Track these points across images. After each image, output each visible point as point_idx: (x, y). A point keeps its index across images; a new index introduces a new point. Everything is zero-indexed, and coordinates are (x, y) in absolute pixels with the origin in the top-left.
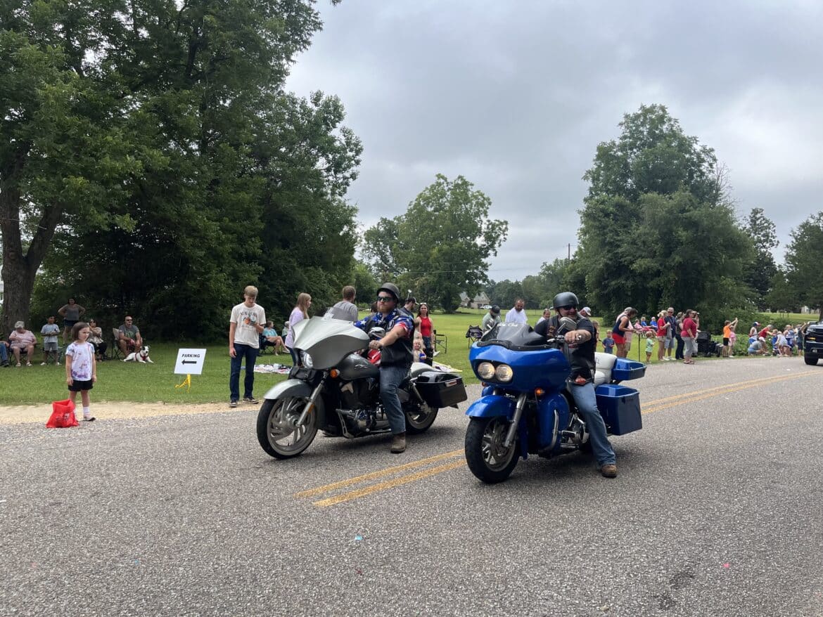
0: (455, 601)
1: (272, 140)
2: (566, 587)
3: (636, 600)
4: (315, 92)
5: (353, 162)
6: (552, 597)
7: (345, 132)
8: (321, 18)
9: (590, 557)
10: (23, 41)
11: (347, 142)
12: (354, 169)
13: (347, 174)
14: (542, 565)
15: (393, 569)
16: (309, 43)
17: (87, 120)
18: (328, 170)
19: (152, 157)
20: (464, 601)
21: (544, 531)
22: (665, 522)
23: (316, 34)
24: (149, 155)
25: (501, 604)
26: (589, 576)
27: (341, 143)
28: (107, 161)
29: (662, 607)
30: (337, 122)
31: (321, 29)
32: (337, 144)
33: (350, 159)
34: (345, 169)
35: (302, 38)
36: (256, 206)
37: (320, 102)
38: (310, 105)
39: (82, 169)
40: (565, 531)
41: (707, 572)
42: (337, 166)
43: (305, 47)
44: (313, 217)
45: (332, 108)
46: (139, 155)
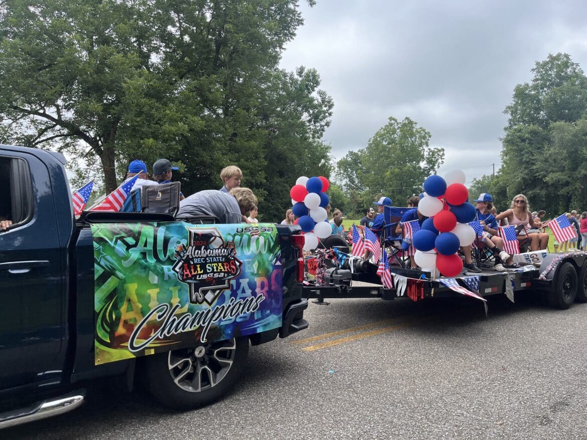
0: (395, 413)
1: (271, 103)
2: (473, 409)
3: (524, 419)
4: (299, 67)
5: (327, 114)
6: (463, 414)
7: (321, 93)
8: (303, 16)
9: (493, 390)
10: (113, 52)
11: (322, 101)
12: (328, 119)
13: (323, 123)
14: (457, 394)
15: (354, 391)
16: (295, 35)
17: (154, 100)
18: (310, 121)
19: (194, 122)
20: (401, 414)
21: (461, 372)
22: (552, 368)
23: (299, 28)
24: (192, 121)
25: (426, 417)
26: (491, 402)
27: (318, 101)
28: (167, 127)
29: (541, 424)
30: (315, 87)
31: (302, 24)
32: (316, 102)
33: (324, 112)
34: (321, 120)
35: (289, 32)
36: (261, 150)
37: (303, 74)
38: (296, 77)
39: (152, 132)
40: (476, 372)
41: (579, 402)
42: (316, 118)
43: (292, 38)
44: (300, 155)
45: (311, 78)
46: (186, 121)
